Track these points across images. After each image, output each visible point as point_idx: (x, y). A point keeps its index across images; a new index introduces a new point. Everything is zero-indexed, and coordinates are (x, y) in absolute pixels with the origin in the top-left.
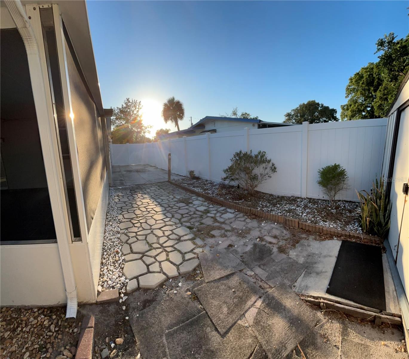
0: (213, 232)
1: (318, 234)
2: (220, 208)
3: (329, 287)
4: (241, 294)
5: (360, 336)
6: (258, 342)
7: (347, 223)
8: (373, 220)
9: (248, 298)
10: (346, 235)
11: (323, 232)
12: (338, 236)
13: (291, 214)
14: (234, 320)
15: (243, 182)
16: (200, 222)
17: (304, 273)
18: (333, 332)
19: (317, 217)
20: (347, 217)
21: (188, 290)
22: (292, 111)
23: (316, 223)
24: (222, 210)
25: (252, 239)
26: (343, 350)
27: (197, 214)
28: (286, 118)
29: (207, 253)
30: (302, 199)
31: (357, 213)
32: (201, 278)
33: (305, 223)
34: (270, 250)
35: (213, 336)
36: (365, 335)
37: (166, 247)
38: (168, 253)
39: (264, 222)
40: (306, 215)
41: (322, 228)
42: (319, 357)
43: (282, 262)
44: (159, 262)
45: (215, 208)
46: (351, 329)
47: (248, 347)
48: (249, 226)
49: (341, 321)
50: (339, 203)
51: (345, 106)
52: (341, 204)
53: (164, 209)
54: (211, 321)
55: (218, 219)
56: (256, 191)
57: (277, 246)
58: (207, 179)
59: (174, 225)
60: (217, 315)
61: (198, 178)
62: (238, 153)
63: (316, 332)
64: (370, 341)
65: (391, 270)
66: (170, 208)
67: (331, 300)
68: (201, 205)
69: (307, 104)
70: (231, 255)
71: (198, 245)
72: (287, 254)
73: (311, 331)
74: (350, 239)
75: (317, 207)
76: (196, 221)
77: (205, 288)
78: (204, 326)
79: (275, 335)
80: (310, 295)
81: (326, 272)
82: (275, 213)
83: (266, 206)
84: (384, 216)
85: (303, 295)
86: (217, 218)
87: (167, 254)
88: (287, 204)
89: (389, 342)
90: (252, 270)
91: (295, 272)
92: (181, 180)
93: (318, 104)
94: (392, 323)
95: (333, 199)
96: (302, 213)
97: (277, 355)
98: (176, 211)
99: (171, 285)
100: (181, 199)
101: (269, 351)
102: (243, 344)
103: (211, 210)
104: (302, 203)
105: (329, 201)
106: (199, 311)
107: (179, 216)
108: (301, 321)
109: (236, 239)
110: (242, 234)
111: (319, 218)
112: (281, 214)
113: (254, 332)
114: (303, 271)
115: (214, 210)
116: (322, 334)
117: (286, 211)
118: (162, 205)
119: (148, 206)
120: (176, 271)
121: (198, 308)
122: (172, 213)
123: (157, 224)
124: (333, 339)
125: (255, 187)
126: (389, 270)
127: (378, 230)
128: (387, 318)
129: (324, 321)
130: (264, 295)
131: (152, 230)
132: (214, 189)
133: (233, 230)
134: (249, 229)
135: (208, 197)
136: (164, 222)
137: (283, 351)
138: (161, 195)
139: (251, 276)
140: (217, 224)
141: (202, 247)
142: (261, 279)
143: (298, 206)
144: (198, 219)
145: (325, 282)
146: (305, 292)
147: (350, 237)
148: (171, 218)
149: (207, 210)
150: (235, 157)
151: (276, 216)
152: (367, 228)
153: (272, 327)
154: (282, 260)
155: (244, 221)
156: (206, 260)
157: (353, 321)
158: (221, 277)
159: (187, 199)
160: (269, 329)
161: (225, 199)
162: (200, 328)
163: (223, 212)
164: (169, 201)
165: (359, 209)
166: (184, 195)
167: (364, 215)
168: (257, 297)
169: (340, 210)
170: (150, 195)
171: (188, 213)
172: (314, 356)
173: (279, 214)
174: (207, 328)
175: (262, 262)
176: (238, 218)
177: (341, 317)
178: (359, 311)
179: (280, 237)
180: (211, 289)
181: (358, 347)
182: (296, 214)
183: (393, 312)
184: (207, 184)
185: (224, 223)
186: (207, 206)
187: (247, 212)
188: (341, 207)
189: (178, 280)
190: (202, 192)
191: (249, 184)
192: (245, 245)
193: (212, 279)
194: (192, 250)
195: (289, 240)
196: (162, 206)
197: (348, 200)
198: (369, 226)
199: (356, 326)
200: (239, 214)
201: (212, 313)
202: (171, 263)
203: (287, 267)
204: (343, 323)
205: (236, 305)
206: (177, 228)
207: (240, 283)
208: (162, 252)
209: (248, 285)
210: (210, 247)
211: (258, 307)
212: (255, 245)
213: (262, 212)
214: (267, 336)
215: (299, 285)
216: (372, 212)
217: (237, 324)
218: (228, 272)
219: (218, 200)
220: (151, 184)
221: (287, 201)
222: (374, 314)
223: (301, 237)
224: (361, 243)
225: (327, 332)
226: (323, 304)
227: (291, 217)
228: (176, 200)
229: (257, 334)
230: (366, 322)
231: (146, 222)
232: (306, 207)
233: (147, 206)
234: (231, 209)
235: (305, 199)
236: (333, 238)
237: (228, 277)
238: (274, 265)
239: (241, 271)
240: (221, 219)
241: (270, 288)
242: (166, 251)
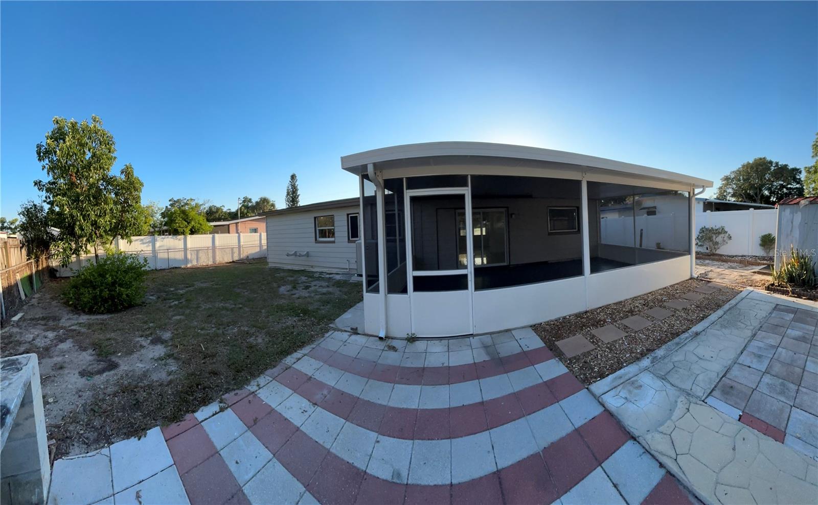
28: (723, 182)
51: (811, 168)
69: (753, 164)
93: (771, 162)
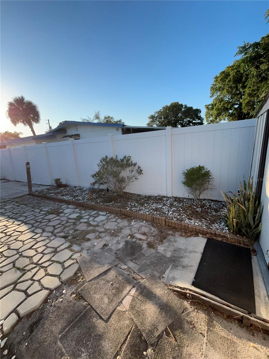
0: (88, 236)
1: (183, 230)
2: (92, 212)
3: (194, 280)
4: (118, 285)
5: (226, 331)
6: (134, 323)
7: (213, 222)
8: (241, 222)
9: (124, 288)
10: (211, 234)
11: (188, 229)
12: (203, 233)
13: (158, 212)
14: (114, 307)
15: (111, 185)
16: (74, 229)
17: (171, 265)
18: (199, 321)
19: (183, 215)
20: (213, 216)
21: (73, 293)
22: (155, 113)
23: (181, 221)
24: (94, 214)
25: (123, 237)
26: (208, 339)
27: (70, 222)
29: (84, 256)
30: (168, 198)
31: (224, 213)
32: (82, 279)
33: (171, 221)
34: (140, 246)
35: (99, 323)
36: (232, 332)
37: (42, 263)
38: (45, 268)
39: (134, 221)
40: (172, 214)
41: (187, 225)
42: (186, 340)
43: (151, 256)
44: (37, 281)
45: (88, 213)
46: (217, 322)
47: (127, 327)
48: (121, 225)
49: (206, 312)
50: (204, 202)
52: (206, 203)
53: (31, 226)
54: (96, 312)
55: (92, 223)
56: (125, 192)
57: (146, 242)
58: (75, 186)
59: (46, 239)
60: (100, 306)
61: (66, 186)
62: (104, 159)
63: (183, 318)
64: (236, 339)
65: (262, 274)
66: (38, 223)
67: (197, 293)
68: (72, 213)
70: (107, 253)
71: (76, 251)
72: (156, 249)
73: (178, 317)
74: (216, 238)
75: (182, 205)
76: (70, 229)
77: (87, 287)
78: (90, 318)
79: (148, 318)
80: (177, 285)
81: (192, 266)
82: (143, 212)
83: (134, 206)
84: (254, 218)
85: (170, 285)
86: (90, 222)
87: (45, 270)
88: (154, 203)
89: (260, 346)
90: (125, 265)
91: (163, 265)
92: (45, 190)
93: (182, 105)
94: (263, 328)
95: (198, 198)
96: (168, 211)
97: (151, 335)
98: (46, 225)
99: (56, 296)
100: (50, 210)
101: (143, 331)
102: (123, 325)
103: (84, 215)
104: (168, 202)
105: (194, 199)
106: (85, 307)
107: (51, 229)
108: (170, 307)
109: (110, 238)
110: (114, 234)
111: (184, 216)
112: (149, 213)
113: (130, 315)
114: (170, 264)
115: (86, 216)
116: (188, 321)
117: (153, 209)
118: (28, 222)
119: (7, 229)
120: (59, 281)
121: (84, 305)
122: (41, 227)
123: (25, 245)
124: (199, 327)
125: (123, 189)
126: (260, 274)
127: (247, 232)
128: (257, 322)
129: (191, 310)
130: (136, 284)
131: (20, 254)
132: (84, 194)
133: (106, 231)
134: (121, 228)
135: (79, 203)
136: (34, 240)
137: (155, 331)
138: (23, 212)
139: (125, 270)
140: (91, 228)
141: (79, 252)
142: (133, 271)
143: (164, 205)
144: (72, 227)
145: (191, 276)
146: (173, 283)
147: (216, 236)
148: (42, 233)
149: (80, 216)
150: (102, 162)
151: (144, 215)
152: (235, 229)
153: (145, 312)
154: (151, 254)
155: (116, 221)
156: (85, 262)
157: (219, 316)
158: (100, 273)
159: (57, 209)
160: (142, 313)
161: (96, 203)
162: (88, 320)
163: (96, 215)
164: (35, 216)
165: (225, 209)
166: (53, 206)
167: (231, 216)
168: (131, 287)
169: (205, 209)
170: (6, 215)
171: (61, 223)
172: (182, 339)
173: (147, 213)
174: (93, 319)
175: (134, 257)
176: (110, 219)
177: (206, 309)
178: (226, 308)
179: (149, 233)
180: (93, 286)
181: (224, 340)
182: (162, 212)
183: (264, 318)
184: (77, 190)
185: (97, 226)
186: (80, 213)
187: (117, 212)
188: (206, 206)
189: (61, 288)
190: (72, 200)
191: (118, 187)
192: (118, 243)
193: (92, 278)
194: (71, 257)
195: (157, 236)
196: (28, 224)
197: (214, 200)
198: (237, 227)
199: (222, 321)
200: (111, 215)
201: (96, 306)
202: (51, 276)
203: (156, 260)
204: (208, 315)
205: (115, 295)
206: (51, 241)
207: (116, 276)
208: (39, 269)
209: (122, 277)
210: (86, 250)
211: (133, 295)
212: (127, 242)
213: (131, 212)
214: (141, 319)
215: (167, 276)
216: (239, 213)
217: (116, 310)
218: (105, 268)
219: (90, 204)
220: (4, 202)
221: (154, 201)
222: (243, 314)
223: (168, 233)
224: (227, 242)
225: (193, 320)
226: (189, 294)
227: (158, 216)
228: (44, 212)
229: (133, 317)
230: (233, 320)
231: (9, 249)
232: (172, 205)
233: (4, 230)
234: (103, 212)
235: (171, 198)
236: (198, 235)
237: (106, 272)
238: (145, 259)
239: (116, 266)
240: (94, 222)
241: (141, 279)
242: (43, 267)
